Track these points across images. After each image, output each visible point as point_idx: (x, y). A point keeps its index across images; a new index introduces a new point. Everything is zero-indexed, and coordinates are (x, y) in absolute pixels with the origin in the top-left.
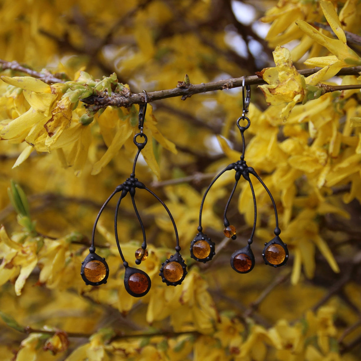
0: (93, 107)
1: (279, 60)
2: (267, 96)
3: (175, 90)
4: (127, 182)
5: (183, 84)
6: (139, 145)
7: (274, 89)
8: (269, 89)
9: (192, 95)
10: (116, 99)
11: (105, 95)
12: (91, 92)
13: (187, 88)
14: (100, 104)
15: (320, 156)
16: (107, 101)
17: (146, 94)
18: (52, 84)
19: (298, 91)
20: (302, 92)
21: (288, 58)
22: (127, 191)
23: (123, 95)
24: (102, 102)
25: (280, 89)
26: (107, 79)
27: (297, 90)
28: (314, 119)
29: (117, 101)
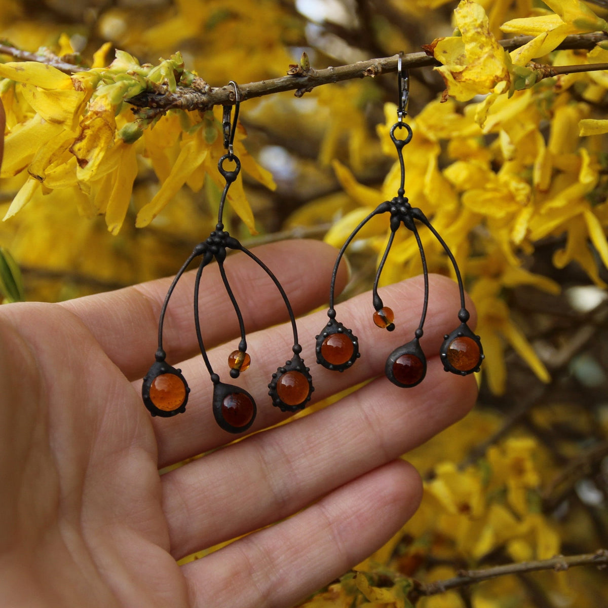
0: (146, 111)
1: (465, 24)
2: (449, 84)
3: (285, 79)
4: (213, 238)
5: (298, 69)
6: (228, 174)
7: (461, 73)
8: (452, 73)
9: (314, 87)
10: (186, 98)
11: (167, 90)
12: (144, 85)
13: (305, 76)
14: (159, 106)
15: (517, 190)
16: (170, 101)
17: (237, 87)
18: (72, 73)
19: (501, 75)
20: (507, 77)
21: (481, 20)
22: (213, 252)
23: (198, 90)
24: (162, 103)
25: (470, 72)
26: (168, 63)
27: (499, 73)
28: (508, 126)
29: (187, 100)
